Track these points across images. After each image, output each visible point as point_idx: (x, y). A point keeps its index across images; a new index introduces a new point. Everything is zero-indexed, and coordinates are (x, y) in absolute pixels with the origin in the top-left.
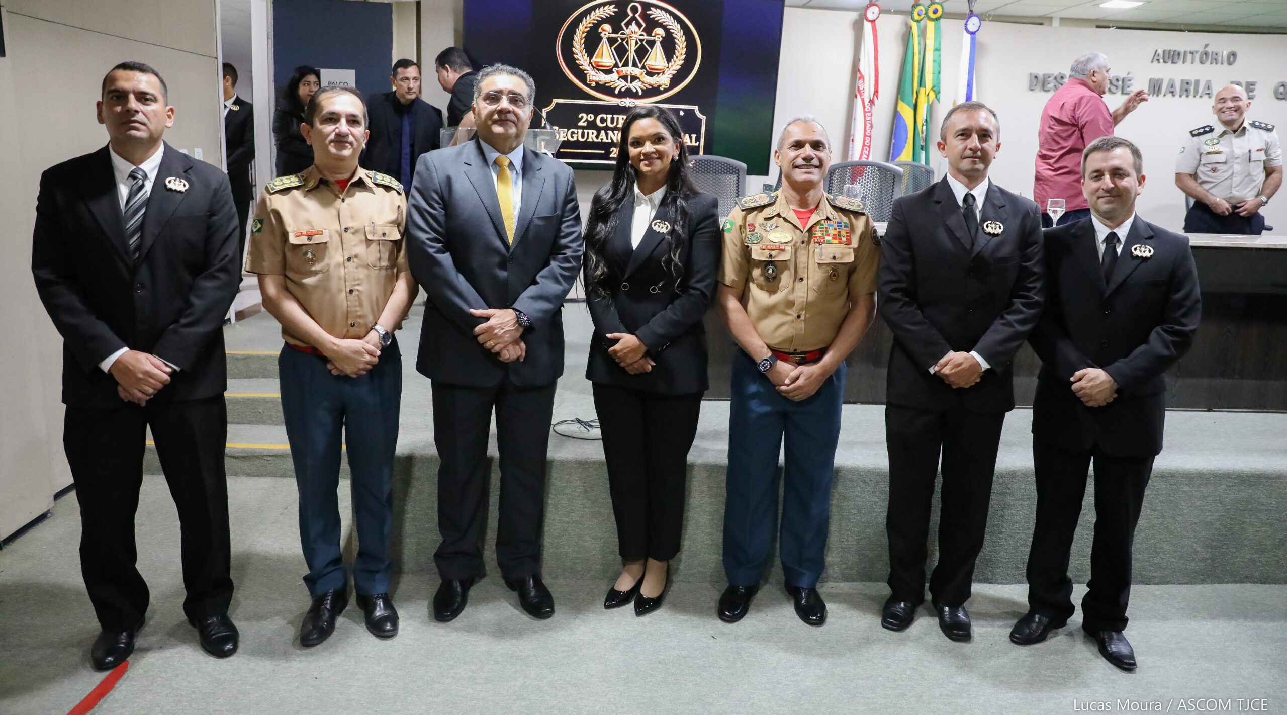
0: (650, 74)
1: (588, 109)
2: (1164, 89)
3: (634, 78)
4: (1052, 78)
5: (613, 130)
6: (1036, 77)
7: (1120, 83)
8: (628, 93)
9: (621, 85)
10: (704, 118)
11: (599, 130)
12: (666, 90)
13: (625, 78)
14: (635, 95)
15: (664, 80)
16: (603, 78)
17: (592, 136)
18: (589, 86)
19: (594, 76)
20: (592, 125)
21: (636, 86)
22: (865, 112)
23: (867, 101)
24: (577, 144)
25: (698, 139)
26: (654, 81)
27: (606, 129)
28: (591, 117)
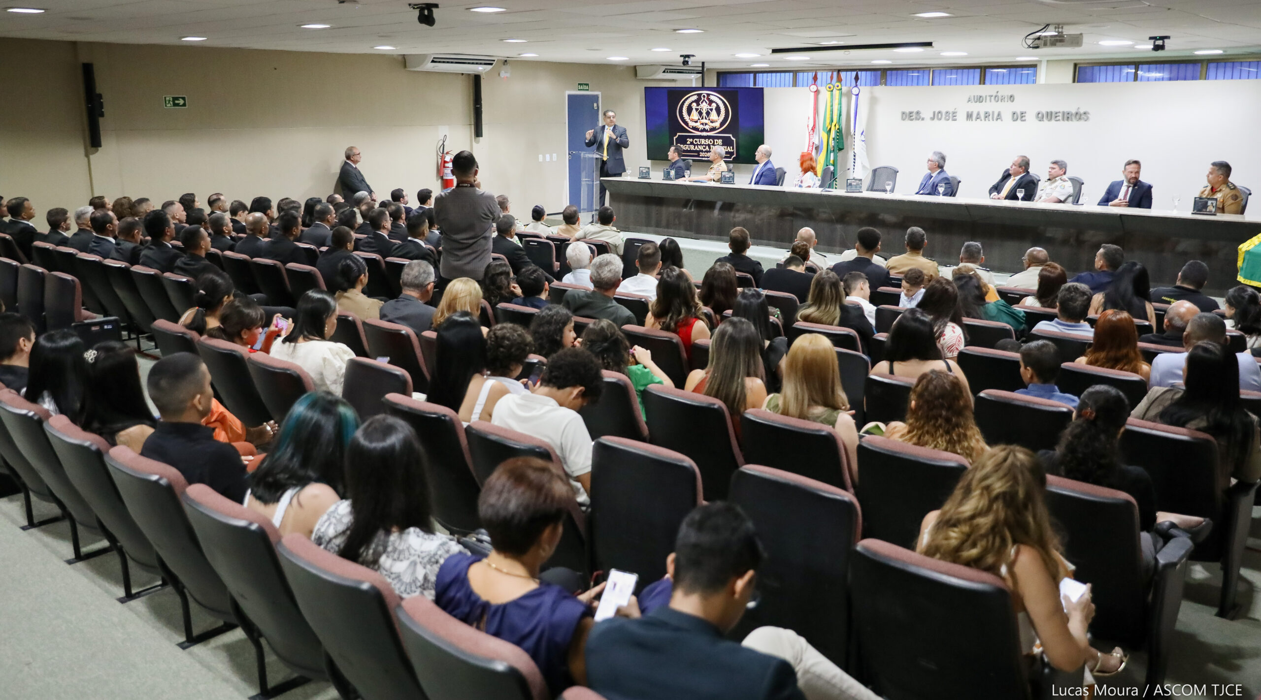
0: (712, 122)
1: (690, 137)
2: (974, 116)
3: (706, 124)
4: (914, 114)
5: (700, 145)
6: (903, 113)
7: (951, 115)
8: (704, 130)
9: (701, 127)
10: (734, 139)
11: (695, 145)
12: (718, 129)
13: (703, 124)
14: (707, 131)
15: (717, 125)
16: (694, 124)
17: (692, 147)
18: (690, 128)
19: (691, 124)
20: (692, 143)
21: (707, 127)
22: (810, 135)
23: (810, 128)
24: (687, 151)
25: (733, 149)
26: (714, 125)
27: (697, 145)
28: (691, 140)
